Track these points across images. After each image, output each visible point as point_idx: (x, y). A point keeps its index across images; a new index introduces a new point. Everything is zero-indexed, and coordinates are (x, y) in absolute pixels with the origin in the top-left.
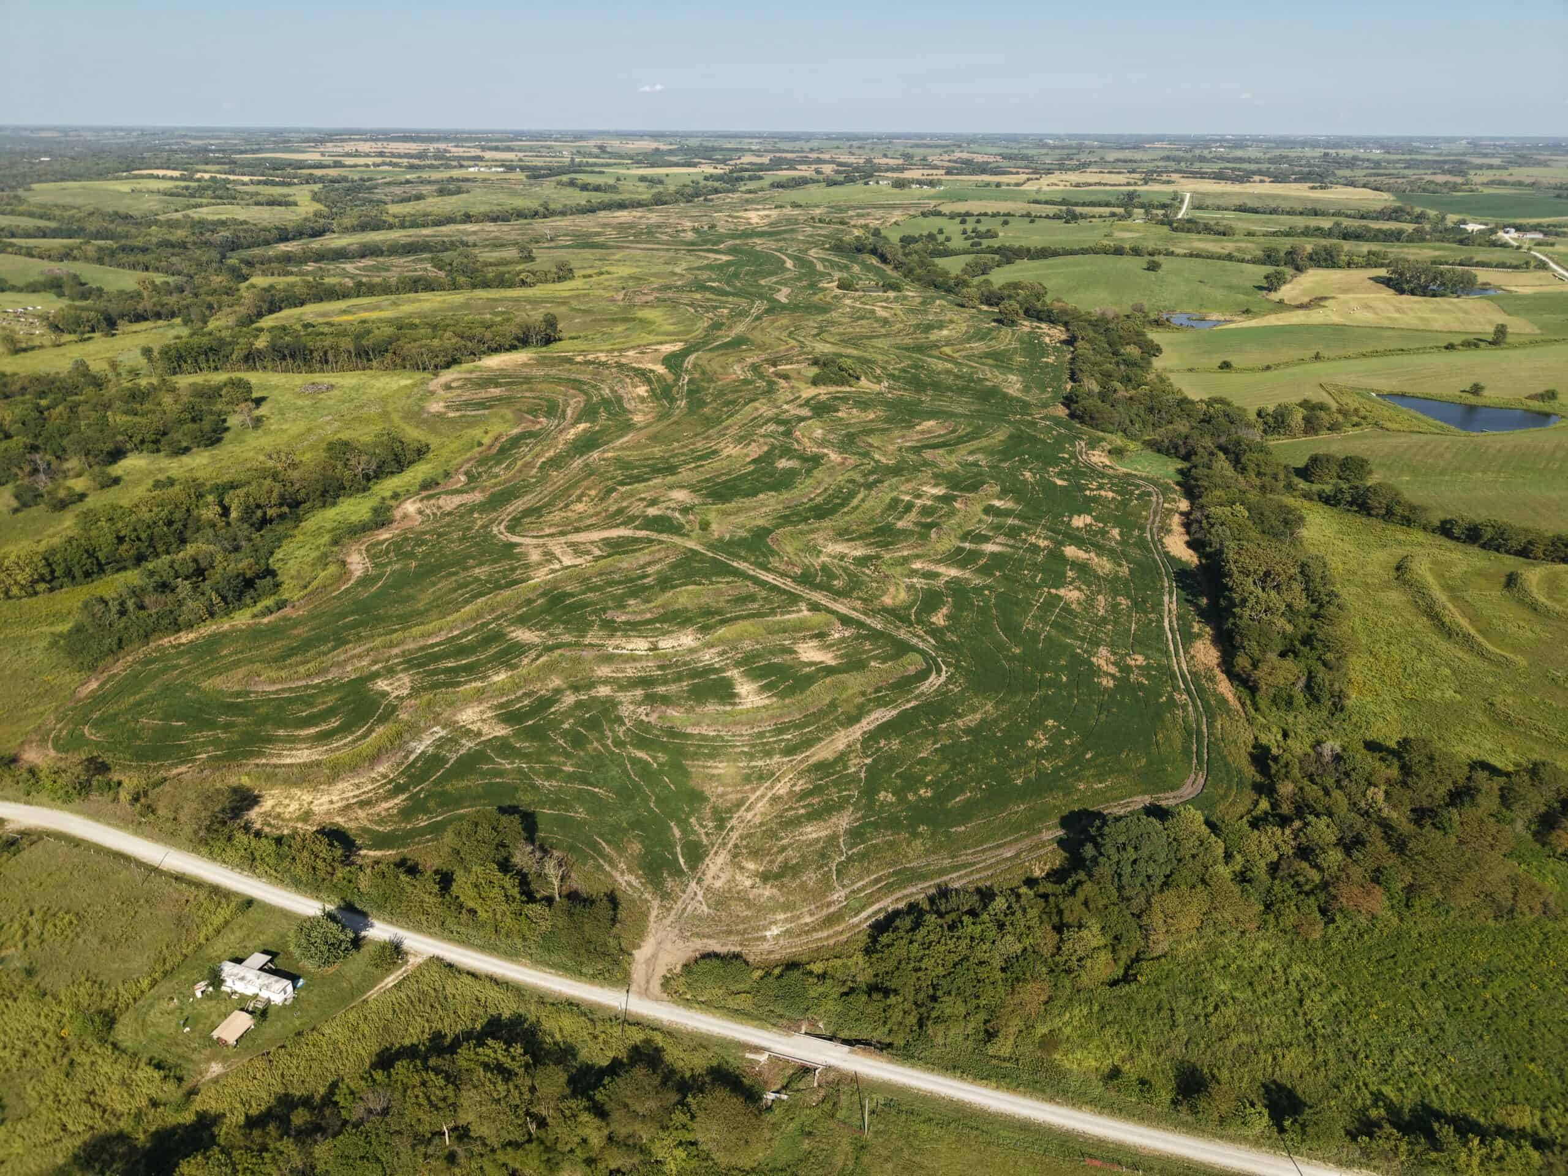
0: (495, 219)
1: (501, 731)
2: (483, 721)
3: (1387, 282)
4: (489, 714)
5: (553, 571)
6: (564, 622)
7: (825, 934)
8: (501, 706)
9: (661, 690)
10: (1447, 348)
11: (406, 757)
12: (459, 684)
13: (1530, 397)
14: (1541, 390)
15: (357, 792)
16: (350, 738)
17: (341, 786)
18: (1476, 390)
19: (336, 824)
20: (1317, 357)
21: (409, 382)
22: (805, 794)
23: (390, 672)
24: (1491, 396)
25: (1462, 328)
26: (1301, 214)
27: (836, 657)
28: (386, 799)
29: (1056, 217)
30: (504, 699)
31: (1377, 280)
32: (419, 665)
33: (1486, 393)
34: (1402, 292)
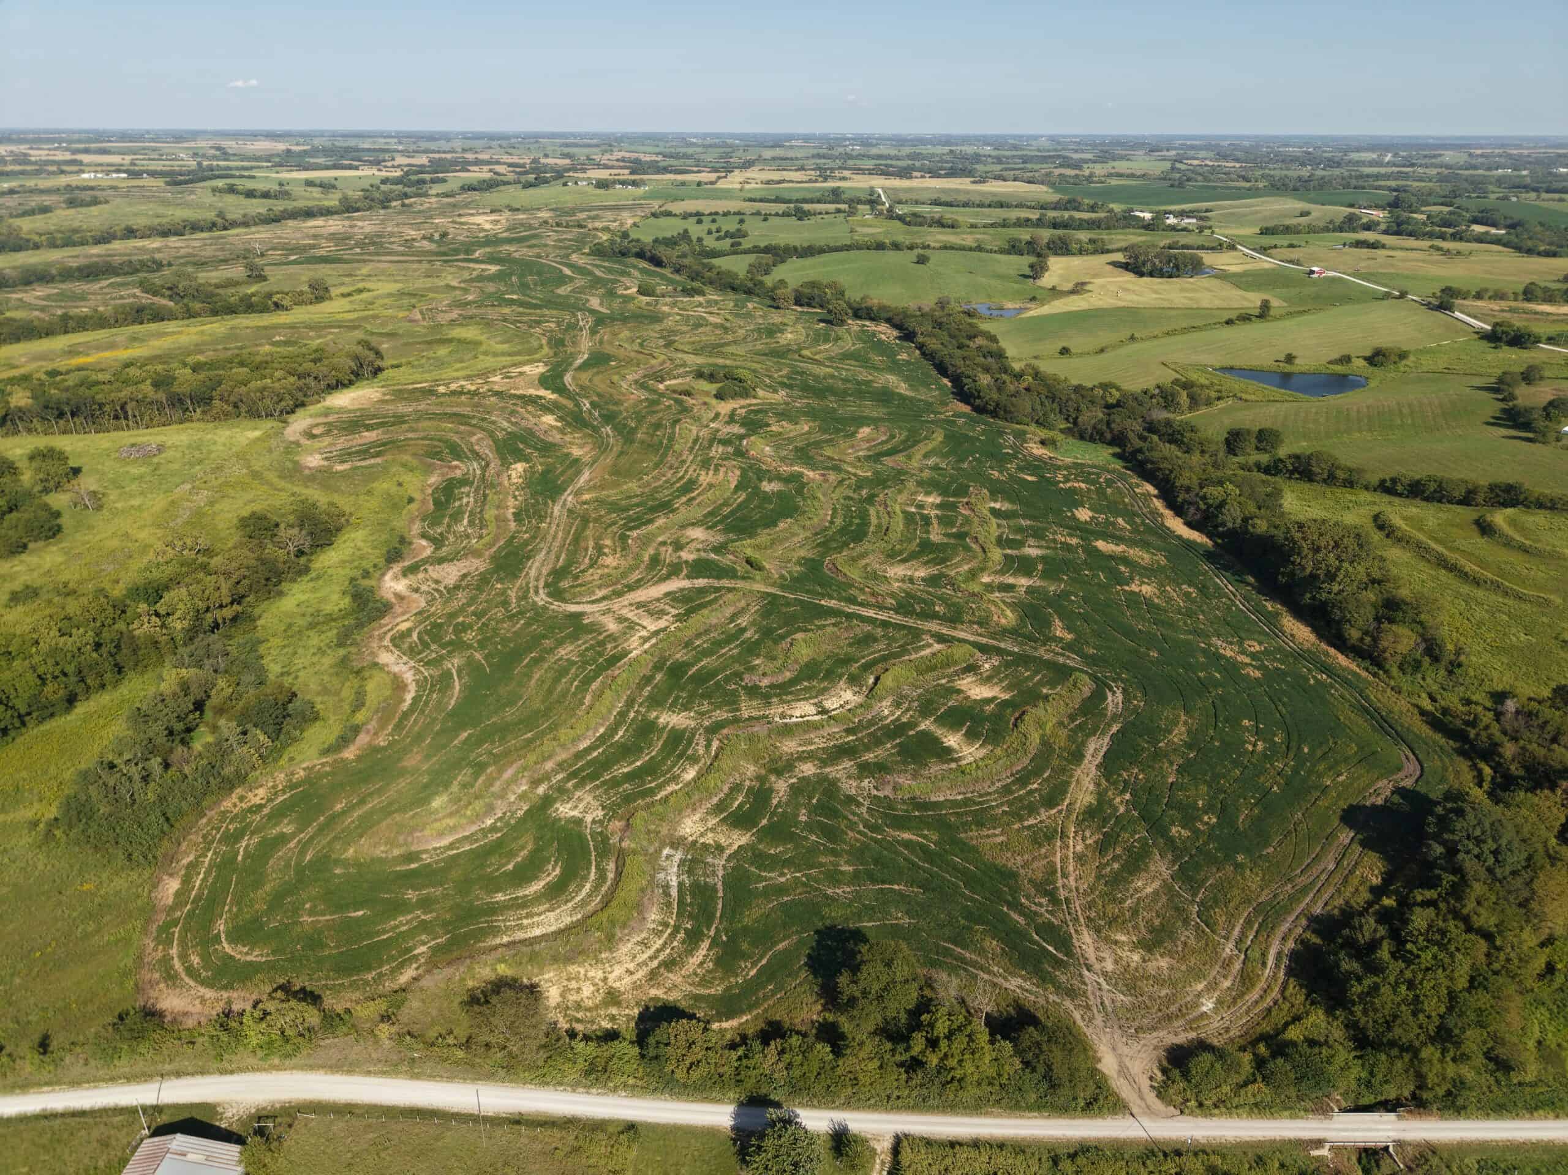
0: (165, 233)
1: (739, 839)
2: (712, 830)
3: (1126, 267)
4: (712, 822)
5: (645, 640)
6: (703, 696)
7: (1254, 995)
8: (719, 808)
9: (869, 757)
10: (1227, 323)
11: (667, 894)
12: (652, 792)
13: (1330, 362)
14: (1336, 356)
15: (650, 952)
16: (588, 886)
17: (624, 949)
18: (1290, 359)
19: (656, 999)
20: (1132, 338)
21: (257, 433)
22: (1102, 847)
23: (561, 792)
24: (1302, 364)
25: (1224, 305)
26: (990, 206)
27: (1005, 689)
28: (690, 952)
29: (786, 214)
30: (715, 800)
31: (1115, 264)
32: (593, 777)
33: (1297, 361)
34: (1141, 274)
